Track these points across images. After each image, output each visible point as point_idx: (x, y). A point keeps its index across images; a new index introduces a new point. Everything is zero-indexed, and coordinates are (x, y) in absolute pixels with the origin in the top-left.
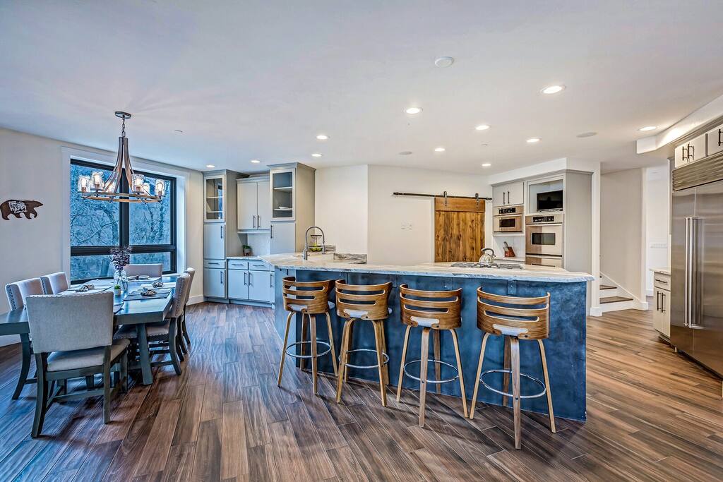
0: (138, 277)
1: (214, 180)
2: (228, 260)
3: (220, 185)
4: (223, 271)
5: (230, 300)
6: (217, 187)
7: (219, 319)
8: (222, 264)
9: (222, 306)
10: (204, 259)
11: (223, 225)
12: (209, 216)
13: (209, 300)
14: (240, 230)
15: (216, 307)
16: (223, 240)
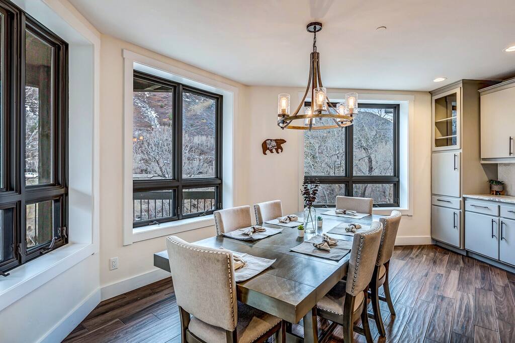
0: (345, 211)
1: (446, 97)
2: (465, 199)
3: (453, 104)
4: (458, 212)
5: (467, 252)
6: (450, 108)
7: (447, 279)
8: (456, 203)
9: (455, 258)
10: (432, 194)
11: (458, 153)
12: (438, 143)
13: (438, 244)
14: (484, 159)
15: (446, 258)
16: (457, 172)
